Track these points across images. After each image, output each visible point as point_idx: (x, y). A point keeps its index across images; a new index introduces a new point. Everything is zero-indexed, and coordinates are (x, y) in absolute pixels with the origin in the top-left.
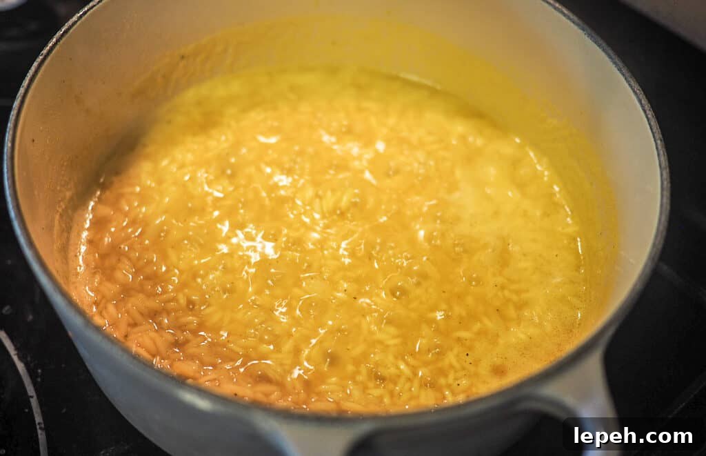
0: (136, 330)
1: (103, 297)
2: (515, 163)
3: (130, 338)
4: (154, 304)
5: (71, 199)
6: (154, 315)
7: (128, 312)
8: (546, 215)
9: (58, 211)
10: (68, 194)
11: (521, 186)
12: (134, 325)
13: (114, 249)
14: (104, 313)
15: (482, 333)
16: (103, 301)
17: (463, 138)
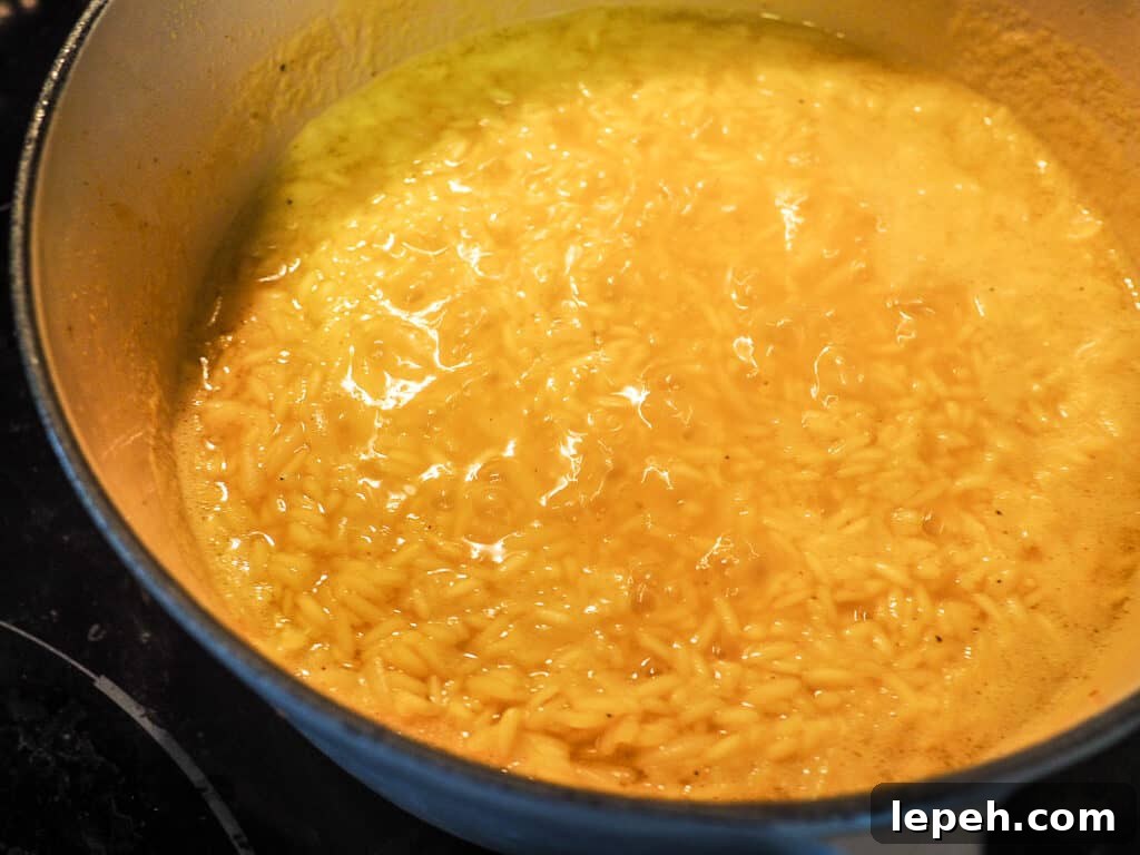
0: (373, 635)
1: (285, 587)
2: (949, 131)
3: (365, 656)
4: (387, 574)
5: (160, 410)
6: (393, 597)
7: (343, 604)
8: (1036, 216)
9: (148, 445)
10: (153, 402)
11: (974, 169)
12: (367, 626)
13: (272, 484)
14: (300, 618)
15: (1005, 468)
16: (289, 595)
17: (838, 102)
